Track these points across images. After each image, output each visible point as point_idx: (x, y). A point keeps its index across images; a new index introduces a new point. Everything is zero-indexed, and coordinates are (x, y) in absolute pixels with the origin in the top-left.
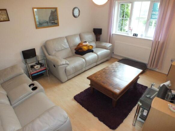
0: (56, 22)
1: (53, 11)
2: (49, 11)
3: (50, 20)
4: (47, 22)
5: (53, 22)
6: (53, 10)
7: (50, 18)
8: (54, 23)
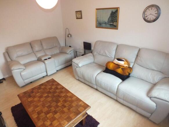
0: (115, 24)
1: (113, 12)
2: (110, 12)
3: (108, 22)
4: (106, 23)
5: (112, 23)
6: (114, 10)
7: (109, 19)
8: (113, 25)
